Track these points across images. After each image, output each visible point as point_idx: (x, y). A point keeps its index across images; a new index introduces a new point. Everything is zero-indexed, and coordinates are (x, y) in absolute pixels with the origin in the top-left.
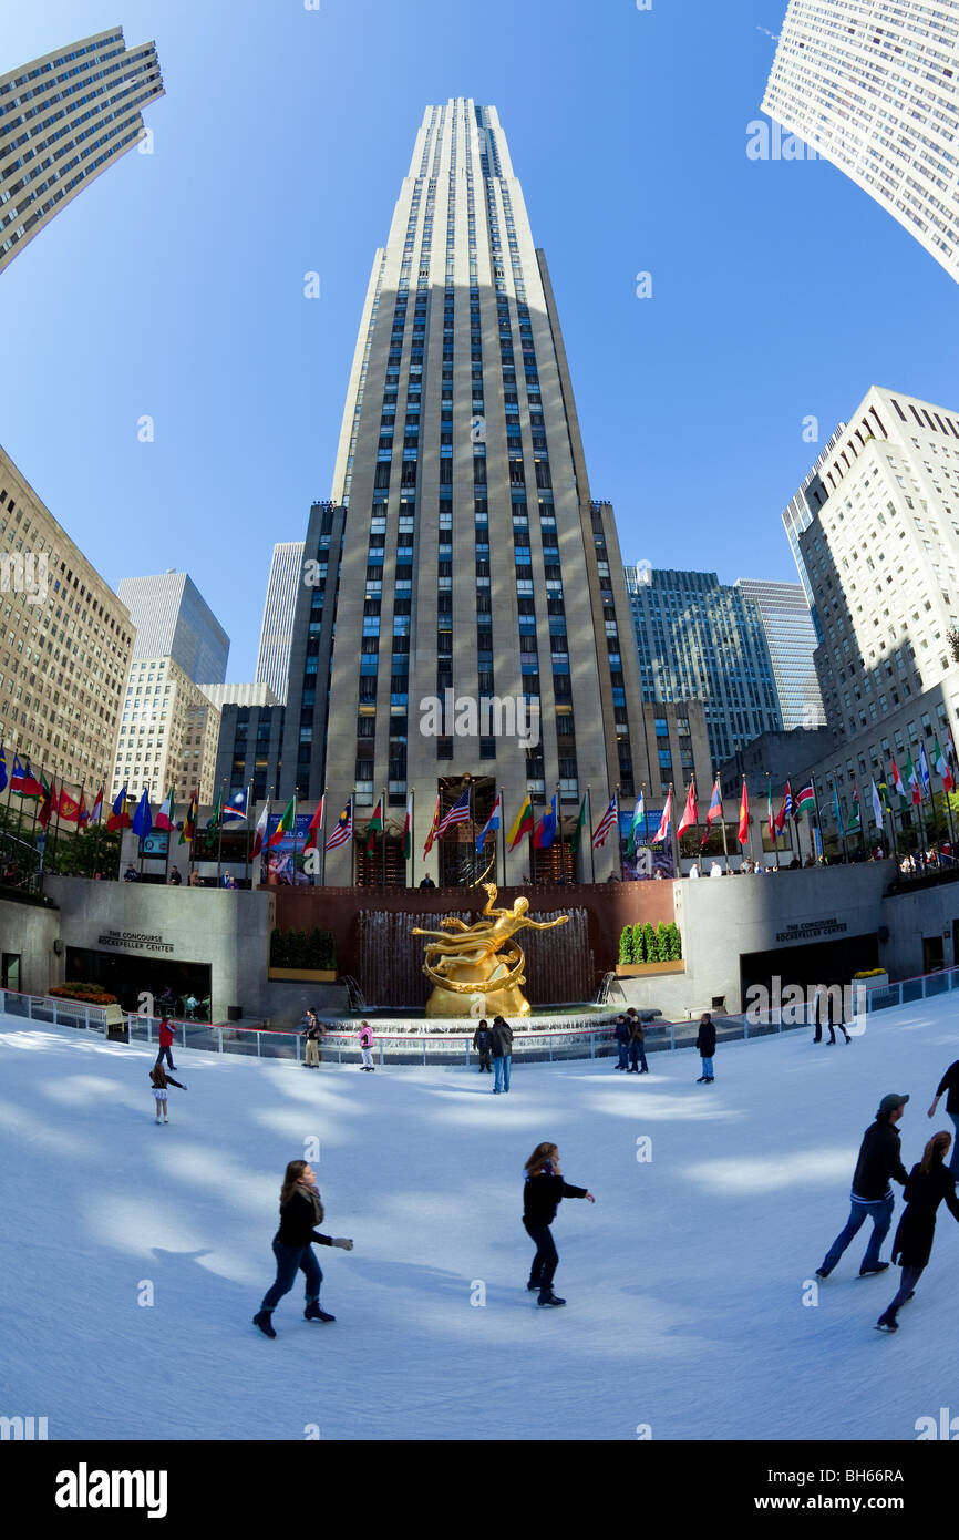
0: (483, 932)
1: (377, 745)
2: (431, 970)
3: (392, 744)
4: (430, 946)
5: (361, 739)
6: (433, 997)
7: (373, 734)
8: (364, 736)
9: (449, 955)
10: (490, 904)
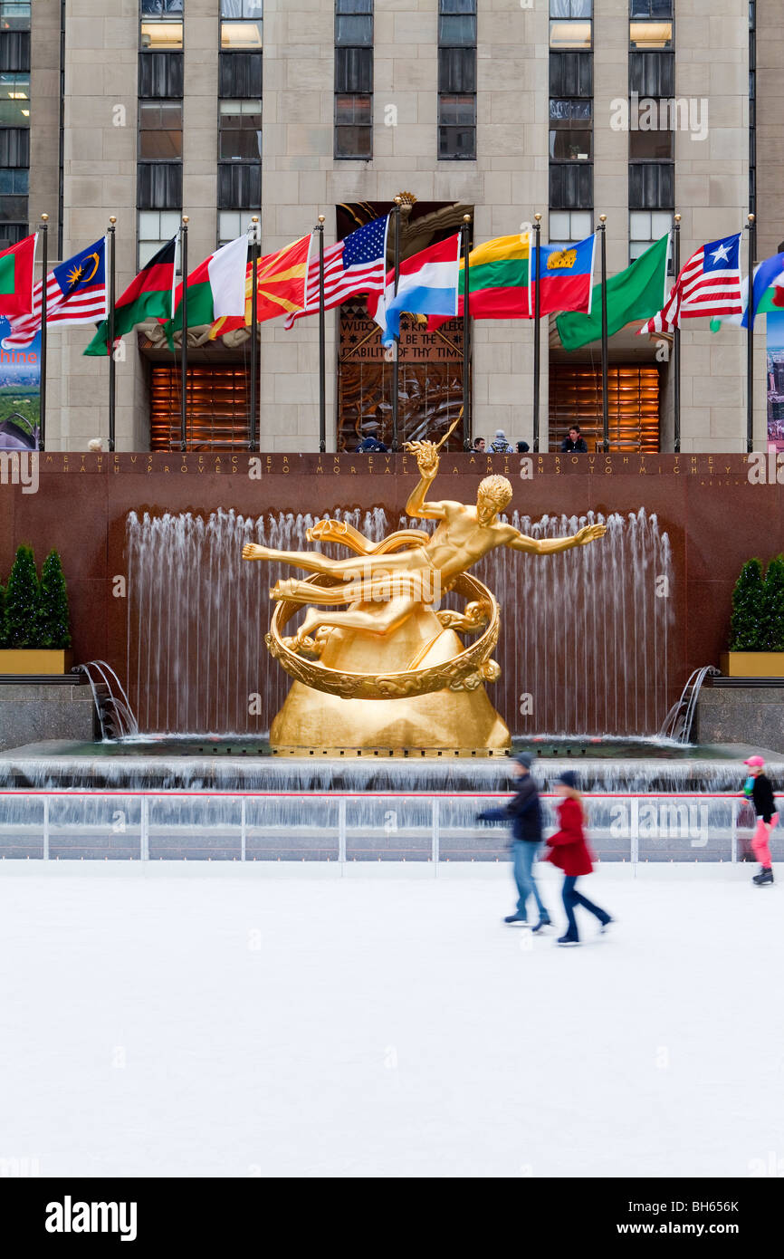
0: (406, 555)
1: (189, 120)
2: (286, 643)
3: (226, 121)
4: (286, 587)
5: (148, 106)
6: (289, 706)
7: (177, 96)
8: (157, 98)
9: (322, 608)
10: (421, 489)
